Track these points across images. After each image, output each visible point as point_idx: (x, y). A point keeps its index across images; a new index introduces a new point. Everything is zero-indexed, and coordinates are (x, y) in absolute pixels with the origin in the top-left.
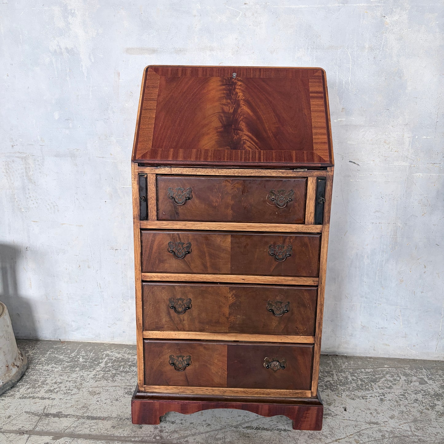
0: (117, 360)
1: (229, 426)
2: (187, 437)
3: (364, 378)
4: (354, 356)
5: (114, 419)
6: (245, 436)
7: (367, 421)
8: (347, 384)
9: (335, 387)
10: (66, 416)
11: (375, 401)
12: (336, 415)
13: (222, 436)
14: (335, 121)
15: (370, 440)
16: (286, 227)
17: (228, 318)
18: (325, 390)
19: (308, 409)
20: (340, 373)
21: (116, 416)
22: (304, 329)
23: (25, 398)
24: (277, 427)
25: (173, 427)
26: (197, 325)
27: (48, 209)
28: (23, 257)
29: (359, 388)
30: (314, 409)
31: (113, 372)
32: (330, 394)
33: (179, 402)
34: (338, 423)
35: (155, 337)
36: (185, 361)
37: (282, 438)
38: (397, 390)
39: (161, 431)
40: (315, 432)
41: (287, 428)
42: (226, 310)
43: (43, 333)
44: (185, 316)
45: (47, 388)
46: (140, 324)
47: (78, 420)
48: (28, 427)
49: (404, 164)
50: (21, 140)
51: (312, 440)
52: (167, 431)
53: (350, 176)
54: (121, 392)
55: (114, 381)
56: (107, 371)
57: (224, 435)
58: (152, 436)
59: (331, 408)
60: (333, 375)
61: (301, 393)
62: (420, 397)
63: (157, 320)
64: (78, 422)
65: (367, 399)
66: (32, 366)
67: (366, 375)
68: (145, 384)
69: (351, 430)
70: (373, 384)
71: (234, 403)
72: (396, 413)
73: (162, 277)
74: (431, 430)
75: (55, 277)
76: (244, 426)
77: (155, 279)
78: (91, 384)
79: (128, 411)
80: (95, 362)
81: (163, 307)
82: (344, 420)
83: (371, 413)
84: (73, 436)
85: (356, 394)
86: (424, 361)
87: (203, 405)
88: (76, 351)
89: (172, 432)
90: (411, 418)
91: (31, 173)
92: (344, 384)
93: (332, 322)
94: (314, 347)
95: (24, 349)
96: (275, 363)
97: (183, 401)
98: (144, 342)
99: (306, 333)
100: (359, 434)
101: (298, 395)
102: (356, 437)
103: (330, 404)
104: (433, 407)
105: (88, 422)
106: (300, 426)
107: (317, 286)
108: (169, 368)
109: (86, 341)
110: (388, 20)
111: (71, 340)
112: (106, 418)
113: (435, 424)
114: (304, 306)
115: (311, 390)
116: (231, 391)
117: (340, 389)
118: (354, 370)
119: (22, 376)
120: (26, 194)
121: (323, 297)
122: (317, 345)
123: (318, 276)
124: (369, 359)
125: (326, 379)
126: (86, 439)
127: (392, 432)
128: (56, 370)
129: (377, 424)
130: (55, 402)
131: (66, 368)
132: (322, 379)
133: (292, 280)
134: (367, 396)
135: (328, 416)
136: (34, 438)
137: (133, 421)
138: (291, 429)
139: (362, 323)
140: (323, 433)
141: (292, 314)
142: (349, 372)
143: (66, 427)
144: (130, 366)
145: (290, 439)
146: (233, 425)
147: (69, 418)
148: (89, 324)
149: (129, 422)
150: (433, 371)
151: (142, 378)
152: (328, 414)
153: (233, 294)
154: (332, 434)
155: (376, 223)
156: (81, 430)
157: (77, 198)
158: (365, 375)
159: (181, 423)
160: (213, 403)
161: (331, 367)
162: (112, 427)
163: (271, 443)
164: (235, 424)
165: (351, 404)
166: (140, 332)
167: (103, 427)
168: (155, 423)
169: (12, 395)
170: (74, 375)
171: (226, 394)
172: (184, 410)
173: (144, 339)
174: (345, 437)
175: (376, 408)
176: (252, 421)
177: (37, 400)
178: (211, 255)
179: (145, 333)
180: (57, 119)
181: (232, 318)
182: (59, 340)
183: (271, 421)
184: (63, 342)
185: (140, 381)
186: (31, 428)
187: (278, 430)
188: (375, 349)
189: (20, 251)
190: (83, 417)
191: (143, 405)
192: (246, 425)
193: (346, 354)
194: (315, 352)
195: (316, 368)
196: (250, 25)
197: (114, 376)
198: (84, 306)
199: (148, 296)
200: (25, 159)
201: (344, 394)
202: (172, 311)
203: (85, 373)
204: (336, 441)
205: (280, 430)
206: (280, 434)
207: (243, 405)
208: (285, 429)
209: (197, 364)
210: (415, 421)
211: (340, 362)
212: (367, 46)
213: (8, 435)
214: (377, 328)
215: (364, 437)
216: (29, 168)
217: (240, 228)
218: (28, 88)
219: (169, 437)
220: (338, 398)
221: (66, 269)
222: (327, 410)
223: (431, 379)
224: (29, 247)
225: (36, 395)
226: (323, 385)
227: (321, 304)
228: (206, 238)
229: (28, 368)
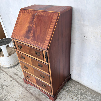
2: (30, 90)
6: (39, 95)
8: (73, 92)
12: (62, 100)
16: (41, 60)
32: (66, 93)
37: (45, 99)
53: (84, 41)
57: (36, 93)
58: (25, 86)
65: (73, 99)
68: (25, 77)
71: (38, 88)
84: (15, 80)
89: (29, 87)
96: (44, 85)
103: (63, 96)
105: (19, 78)
117: (70, 93)
124: (86, 88)
125: (69, 89)
126: (17, 82)
136: (11, 78)
141: (45, 78)
142: (77, 89)
152: (60, 98)
160: (35, 86)
161: (74, 86)
162: (22, 81)
163: (42, 99)
166: (22, 69)
168: (27, 84)
169: (14, 68)
177: (17, 70)
205: (47, 97)
209: (31, 78)
211: (78, 85)
228: (27, 57)
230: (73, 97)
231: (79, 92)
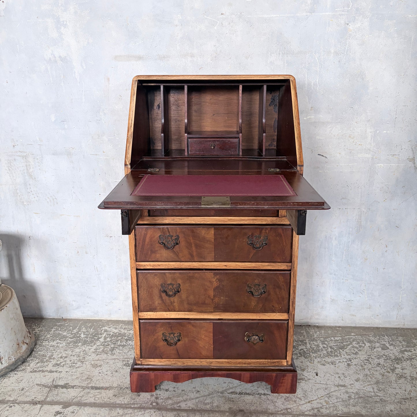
0: (115, 335)
1: (216, 392)
2: (179, 403)
3: (334, 346)
4: (325, 326)
5: (115, 389)
6: (230, 401)
7: (336, 384)
8: (319, 351)
9: (308, 355)
10: (73, 387)
11: (343, 366)
12: (309, 379)
13: (210, 401)
14: (305, 118)
15: (338, 401)
16: (262, 220)
17: (213, 300)
18: (299, 358)
19: (284, 376)
20: (312, 341)
21: (117, 386)
22: (279, 308)
23: (35, 371)
24: (258, 391)
25: (167, 394)
26: (186, 306)
27: (48, 202)
28: (27, 245)
29: (329, 355)
30: (289, 375)
31: (112, 346)
32: (303, 361)
33: (171, 372)
34: (310, 386)
35: (149, 317)
36: (176, 337)
37: (262, 401)
38: (362, 356)
39: (157, 398)
40: (291, 395)
41: (266, 392)
42: (211, 293)
43: (47, 312)
44: (176, 299)
45: (54, 362)
46: (136, 306)
47: (83, 390)
48: (40, 398)
49: (367, 156)
50: (21, 140)
51: (288, 402)
52: (162, 398)
53: (319, 168)
54: (120, 364)
55: (113, 354)
56: (107, 346)
57: (211, 400)
58: (149, 403)
59: (305, 373)
60: (306, 343)
61: (278, 362)
62: (382, 361)
63: (151, 303)
64: (84, 392)
65: (336, 364)
66: (39, 342)
67: (336, 343)
68: (141, 358)
69: (322, 393)
70: (341, 351)
71: (220, 372)
72: (361, 377)
73: (154, 265)
74: (391, 391)
75: (57, 262)
76: (228, 392)
77: (148, 268)
78: (92, 358)
79: (127, 381)
80: (95, 337)
81: (156, 292)
82: (316, 383)
83: (339, 377)
84: (80, 404)
85: (326, 360)
86: (386, 329)
87: (192, 375)
88: (78, 328)
89: (166, 398)
90: (374, 380)
91: (31, 170)
92: (315, 352)
93: (304, 296)
94: (288, 323)
95: (31, 326)
96: (254, 337)
97: (175, 372)
98: (139, 322)
99: (281, 311)
100: (329, 396)
101: (275, 364)
102: (326, 399)
103: (303, 370)
104: (393, 370)
105: (92, 391)
106: (278, 390)
107: (290, 270)
108: (162, 344)
109: (86, 318)
110: (351, 27)
111: (73, 318)
112: (108, 388)
113: (394, 385)
114: (279, 287)
115: (286, 359)
116: (216, 361)
117: (312, 356)
118: (324, 339)
119: (31, 352)
120: (28, 189)
121: (296, 280)
122: (291, 321)
123: (291, 261)
124: (337, 328)
125: (300, 348)
126: (92, 407)
127: (357, 393)
128: (61, 345)
129: (344, 387)
130: (62, 375)
131: (69, 343)
132: (296, 347)
133: (268, 265)
134: (336, 362)
135: (302, 381)
136: (46, 407)
137: (132, 390)
138: (270, 393)
139: (331, 297)
140: (298, 396)
141: (269, 294)
142: (320, 341)
143: (74, 397)
144: (127, 340)
145: (269, 402)
146: (219, 391)
147: (76, 388)
148: (88, 303)
149: (129, 391)
150: (394, 337)
151: (139, 353)
152: (302, 379)
153: (217, 279)
154: (305, 396)
155: (343, 209)
156: (86, 400)
157: (73, 192)
158: (334, 343)
159: (174, 391)
160: (201, 373)
161: (304, 336)
162: (114, 395)
163: (253, 406)
164: (221, 390)
165: (321, 369)
166: (136, 314)
167: (106, 396)
168: (151, 391)
169: (23, 370)
170: (77, 350)
171: (212, 365)
172: (176, 380)
173: (139, 319)
174: (317, 399)
175: (343, 372)
176: (236, 387)
177: (46, 373)
178: (197, 246)
179: (140, 314)
180: (53, 121)
181: (216, 300)
182: (62, 318)
183: (252, 386)
184: (65, 320)
185: (137, 355)
186: (43, 399)
187: (258, 394)
188: (343, 319)
189: (24, 240)
190: (88, 388)
191: (140, 376)
192: (231, 391)
193: (317, 325)
194: (289, 327)
195: (291, 341)
196: (227, 34)
197: (113, 349)
198: (83, 287)
199: (142, 282)
200: (25, 157)
201: (316, 361)
202: (164, 295)
203: (86, 348)
204: (309, 402)
205: (260, 394)
206: (260, 398)
207: (227, 374)
208: (264, 393)
209: (186, 340)
210: (377, 383)
211: (312, 331)
212: (332, 51)
213: (23, 405)
214: (345, 300)
215: (333, 398)
216: (30, 165)
217: (222, 221)
218: (27, 93)
219: (164, 403)
220: (310, 364)
221: (66, 255)
222: (301, 375)
223: (392, 345)
224: (32, 236)
225: (45, 369)
226: (298, 353)
227: (294, 285)
228: (193, 232)
229: (36, 345)
230: (329, 360)
231: (332, 344)
